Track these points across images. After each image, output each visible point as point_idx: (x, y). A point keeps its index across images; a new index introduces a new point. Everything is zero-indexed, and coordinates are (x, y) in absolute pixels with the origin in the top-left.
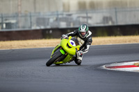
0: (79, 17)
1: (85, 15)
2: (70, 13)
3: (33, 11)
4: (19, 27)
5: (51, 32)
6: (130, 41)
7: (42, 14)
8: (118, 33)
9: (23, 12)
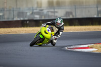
0: (48, 12)
1: (53, 10)
2: (42, 9)
3: (15, 7)
4: (4, 19)
5: (28, 22)
6: (85, 30)
7: (21, 9)
8: (77, 24)
9: (8, 7)
